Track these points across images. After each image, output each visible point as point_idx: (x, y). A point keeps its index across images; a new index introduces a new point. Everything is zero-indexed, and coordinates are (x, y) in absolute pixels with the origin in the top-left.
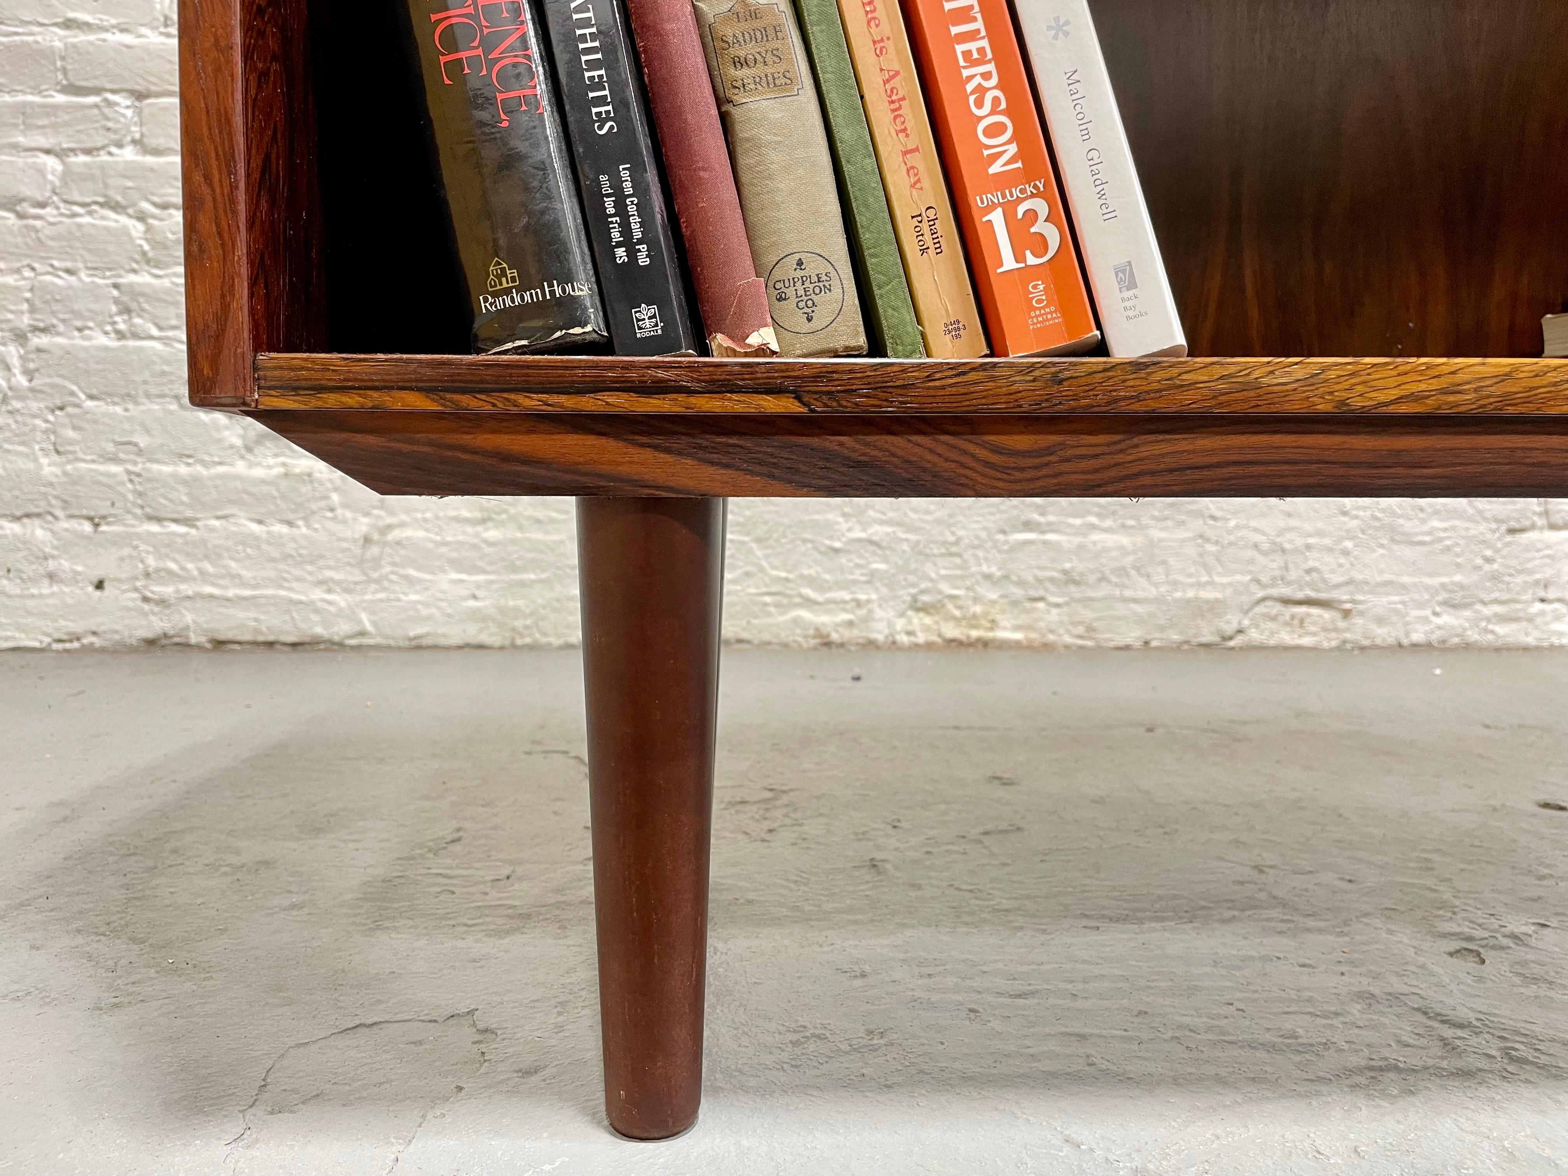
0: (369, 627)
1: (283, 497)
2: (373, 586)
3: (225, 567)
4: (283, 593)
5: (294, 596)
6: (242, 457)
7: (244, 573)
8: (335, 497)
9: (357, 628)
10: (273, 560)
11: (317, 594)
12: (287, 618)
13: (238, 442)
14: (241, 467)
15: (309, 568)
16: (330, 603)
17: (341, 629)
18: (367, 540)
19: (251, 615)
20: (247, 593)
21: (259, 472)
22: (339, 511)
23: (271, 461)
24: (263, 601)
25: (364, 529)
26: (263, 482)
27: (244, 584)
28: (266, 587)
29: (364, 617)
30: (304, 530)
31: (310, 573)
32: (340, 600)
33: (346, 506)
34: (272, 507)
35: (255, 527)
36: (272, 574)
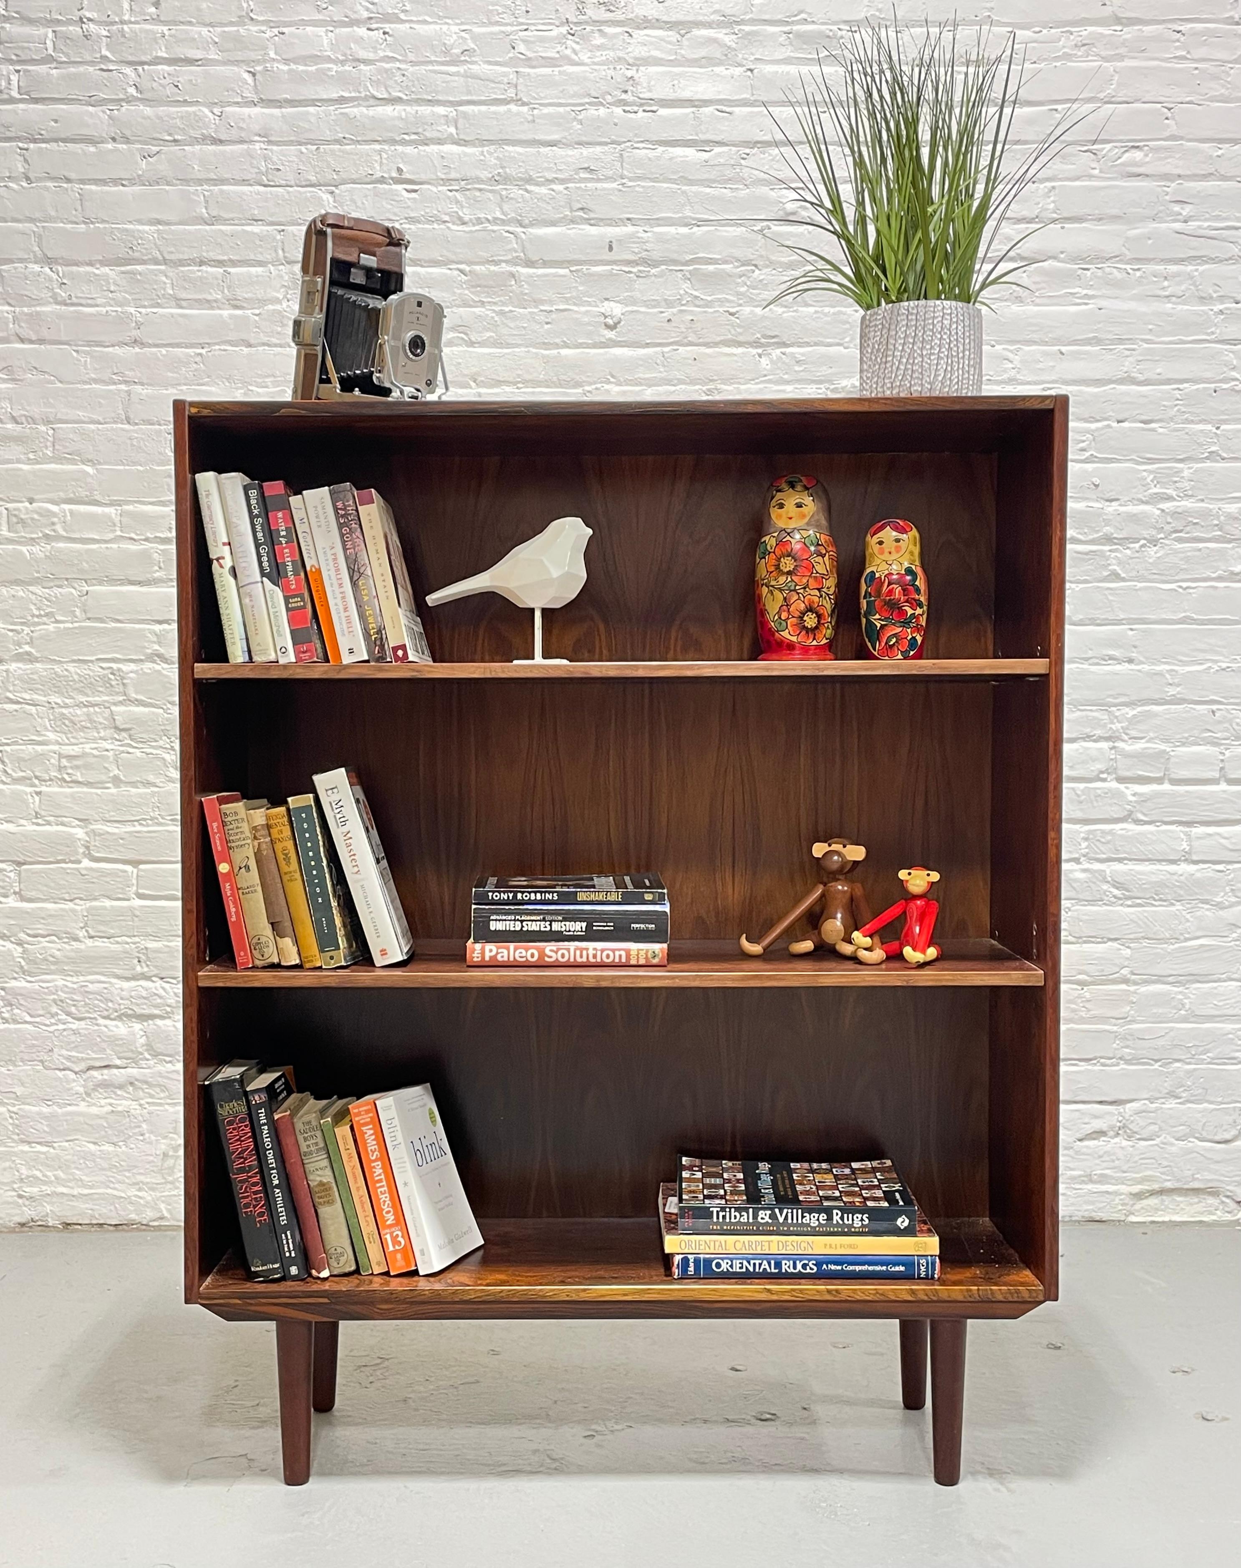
0: (166, 1214)
1: (110, 1127)
2: (169, 1186)
3: (73, 1174)
4: (109, 1191)
5: (115, 1193)
6: (84, 1100)
7: (83, 1178)
8: (144, 1126)
9: (158, 1215)
10: (104, 1169)
11: (133, 1192)
12: (112, 1208)
13: (81, 1090)
14: (82, 1107)
15: (127, 1174)
16: (140, 1198)
17: (148, 1215)
18: (165, 1155)
19: (87, 1206)
20: (86, 1191)
21: (94, 1110)
22: (147, 1135)
23: (103, 1102)
24: (96, 1196)
25: (163, 1147)
26: (98, 1117)
27: (85, 1186)
28: (99, 1187)
29: (162, 1206)
30: (124, 1148)
31: (128, 1178)
32: (147, 1196)
33: (151, 1132)
34: (103, 1133)
35: (92, 1146)
36: (103, 1178)
